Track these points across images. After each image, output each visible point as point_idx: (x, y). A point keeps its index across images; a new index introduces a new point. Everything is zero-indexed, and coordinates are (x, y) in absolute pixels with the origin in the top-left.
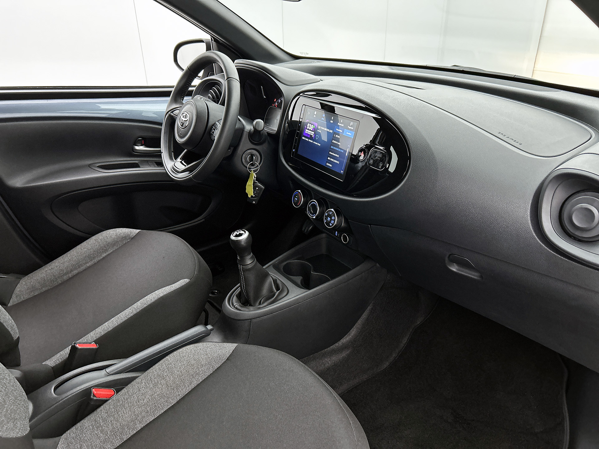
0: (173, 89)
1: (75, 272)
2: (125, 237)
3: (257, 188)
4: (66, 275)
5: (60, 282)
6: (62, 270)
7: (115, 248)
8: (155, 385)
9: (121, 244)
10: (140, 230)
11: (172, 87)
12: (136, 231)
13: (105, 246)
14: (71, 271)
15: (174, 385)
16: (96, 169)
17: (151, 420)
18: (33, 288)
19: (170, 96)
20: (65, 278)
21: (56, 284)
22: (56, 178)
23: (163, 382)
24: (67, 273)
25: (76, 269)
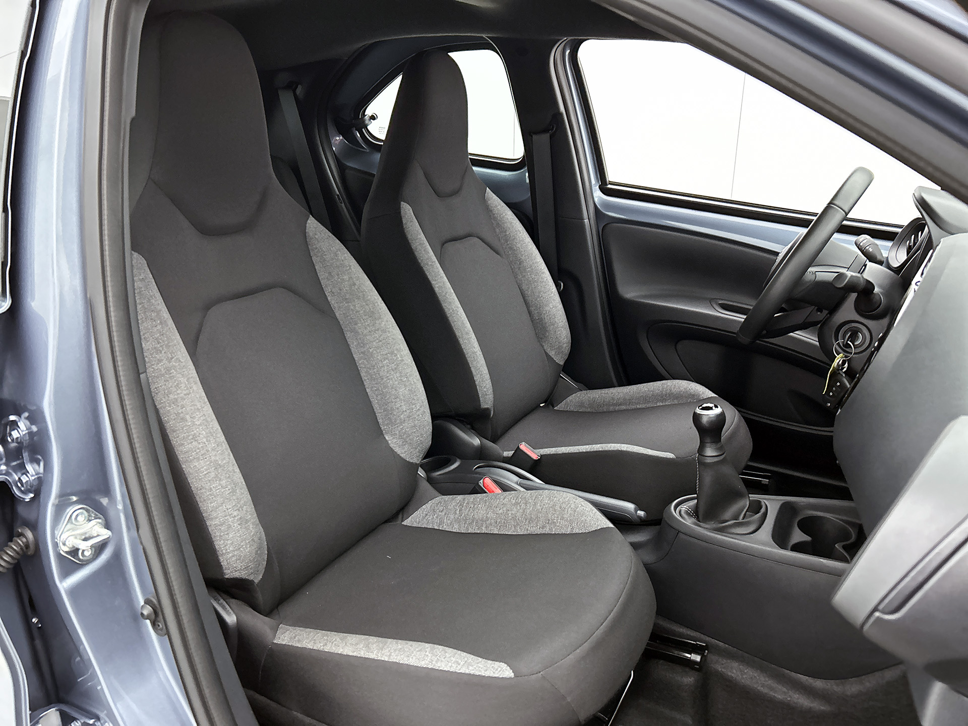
0: (815, 218)
1: (624, 407)
2: (693, 395)
3: (838, 384)
4: (614, 406)
5: (605, 410)
6: (613, 399)
7: (676, 402)
8: (517, 504)
9: (684, 401)
10: (716, 395)
11: (814, 214)
12: (710, 394)
13: (666, 395)
14: (620, 405)
15: (529, 517)
16: (715, 306)
17: (494, 533)
18: (582, 404)
19: (808, 227)
20: (611, 408)
21: (601, 410)
22: (665, 301)
23: (523, 506)
24: (616, 405)
25: (625, 404)
